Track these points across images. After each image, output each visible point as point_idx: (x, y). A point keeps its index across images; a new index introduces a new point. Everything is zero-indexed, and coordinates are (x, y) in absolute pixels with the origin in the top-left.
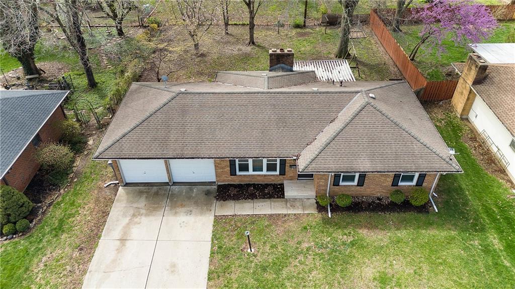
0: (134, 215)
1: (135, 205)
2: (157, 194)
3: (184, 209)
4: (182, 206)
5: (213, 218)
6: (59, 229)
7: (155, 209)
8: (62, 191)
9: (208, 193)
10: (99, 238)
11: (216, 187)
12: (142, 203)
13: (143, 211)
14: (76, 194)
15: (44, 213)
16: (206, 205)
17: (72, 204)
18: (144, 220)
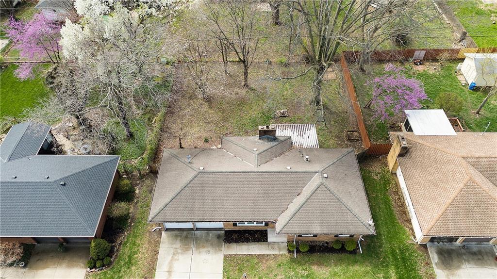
0: (174, 254)
1: (174, 246)
2: (186, 237)
3: (205, 250)
4: (203, 247)
5: (223, 256)
6: (130, 263)
7: (187, 249)
8: (126, 233)
9: (219, 237)
10: (155, 270)
11: (223, 232)
12: (178, 244)
13: (179, 251)
14: (135, 236)
15: (117, 250)
16: (218, 246)
17: (134, 244)
18: (181, 257)
